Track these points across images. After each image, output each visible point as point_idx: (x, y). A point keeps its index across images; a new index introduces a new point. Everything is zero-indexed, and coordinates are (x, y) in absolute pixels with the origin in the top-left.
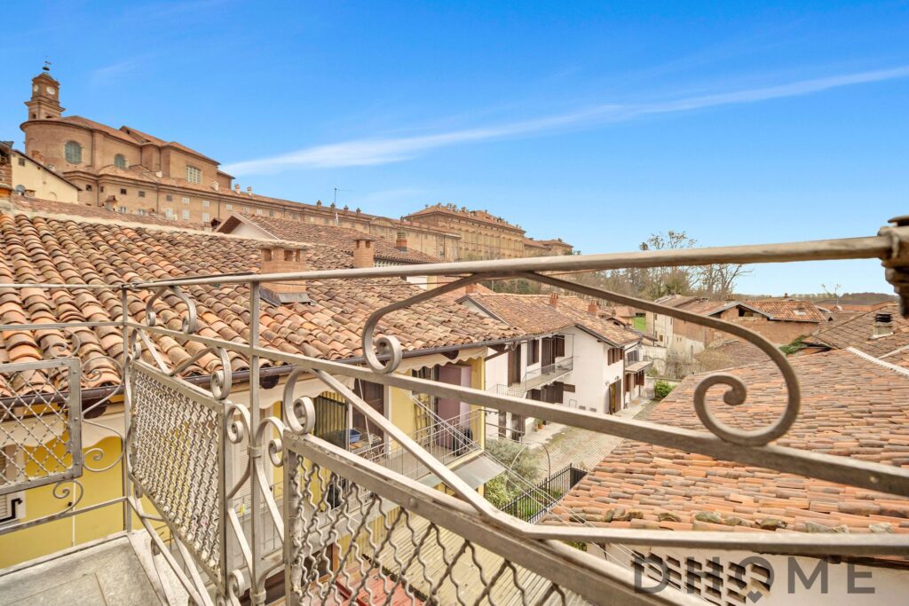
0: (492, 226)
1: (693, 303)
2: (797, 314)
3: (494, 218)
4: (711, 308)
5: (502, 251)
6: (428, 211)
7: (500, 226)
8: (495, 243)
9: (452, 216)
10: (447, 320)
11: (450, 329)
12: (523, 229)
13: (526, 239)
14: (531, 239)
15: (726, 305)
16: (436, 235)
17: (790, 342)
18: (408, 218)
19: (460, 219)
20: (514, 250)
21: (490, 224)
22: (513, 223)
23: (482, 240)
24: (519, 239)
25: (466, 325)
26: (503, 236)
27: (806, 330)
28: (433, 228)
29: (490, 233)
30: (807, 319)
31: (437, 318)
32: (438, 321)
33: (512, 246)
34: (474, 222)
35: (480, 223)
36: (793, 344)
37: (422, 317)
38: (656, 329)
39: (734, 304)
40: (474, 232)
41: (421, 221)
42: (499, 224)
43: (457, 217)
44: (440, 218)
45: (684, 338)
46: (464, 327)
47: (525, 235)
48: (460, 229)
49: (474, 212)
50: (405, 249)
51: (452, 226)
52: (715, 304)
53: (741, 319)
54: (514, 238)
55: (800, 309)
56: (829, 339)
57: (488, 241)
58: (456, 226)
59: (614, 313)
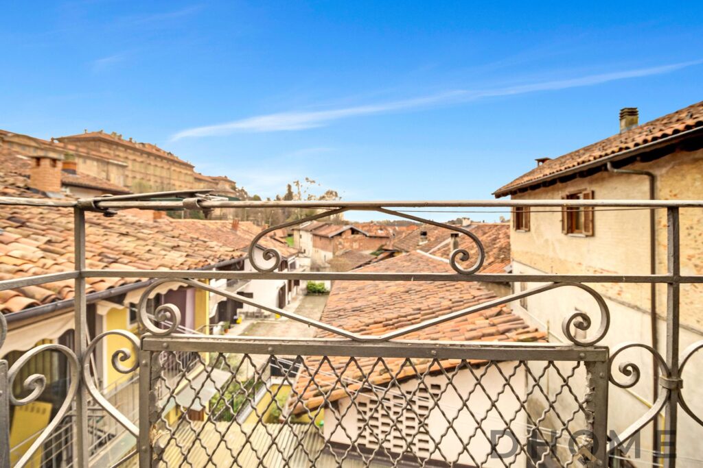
0: (162, 158)
1: (325, 227)
2: (380, 233)
3: (164, 152)
4: (336, 230)
5: (172, 182)
6: (88, 136)
7: (171, 160)
8: (165, 174)
9: (117, 144)
10: (176, 245)
11: (185, 254)
12: (192, 164)
13: (195, 173)
14: (200, 174)
15: (345, 228)
16: (98, 160)
17: (376, 249)
18: (60, 140)
19: (126, 148)
20: (185, 181)
21: (159, 157)
22: (182, 158)
23: (151, 170)
24: (189, 172)
25: (196, 248)
26: (173, 168)
27: (383, 242)
28: (94, 153)
29: (159, 164)
30: (384, 235)
31: (164, 243)
32: (168, 247)
33: (182, 177)
34: (142, 152)
35: (149, 154)
36: (378, 250)
37: (148, 242)
38: (301, 245)
39: (349, 227)
40: (142, 162)
41: (78, 144)
42: (169, 157)
43: (123, 146)
44: (102, 144)
45: (320, 251)
46: (195, 251)
47: (194, 169)
48: (127, 158)
49: (143, 144)
50: (74, 172)
51: (117, 153)
52: (337, 227)
53: (353, 236)
54: (184, 171)
55: (381, 229)
56: (399, 246)
57: (158, 172)
58: (122, 154)
59: (275, 235)
